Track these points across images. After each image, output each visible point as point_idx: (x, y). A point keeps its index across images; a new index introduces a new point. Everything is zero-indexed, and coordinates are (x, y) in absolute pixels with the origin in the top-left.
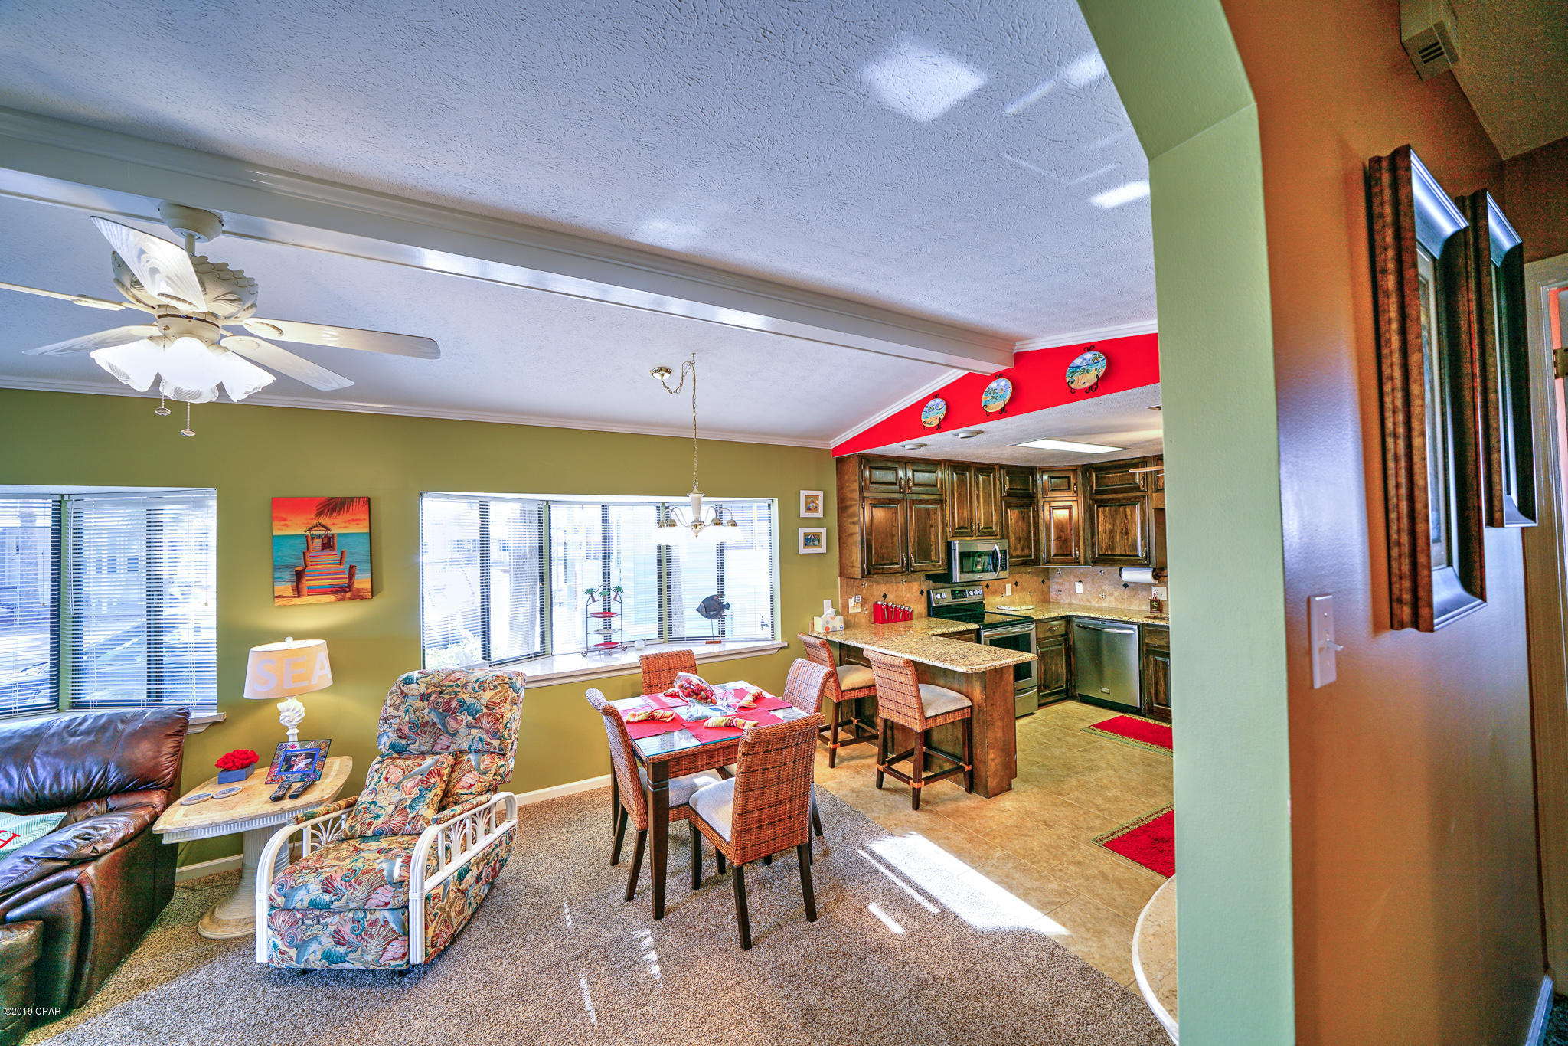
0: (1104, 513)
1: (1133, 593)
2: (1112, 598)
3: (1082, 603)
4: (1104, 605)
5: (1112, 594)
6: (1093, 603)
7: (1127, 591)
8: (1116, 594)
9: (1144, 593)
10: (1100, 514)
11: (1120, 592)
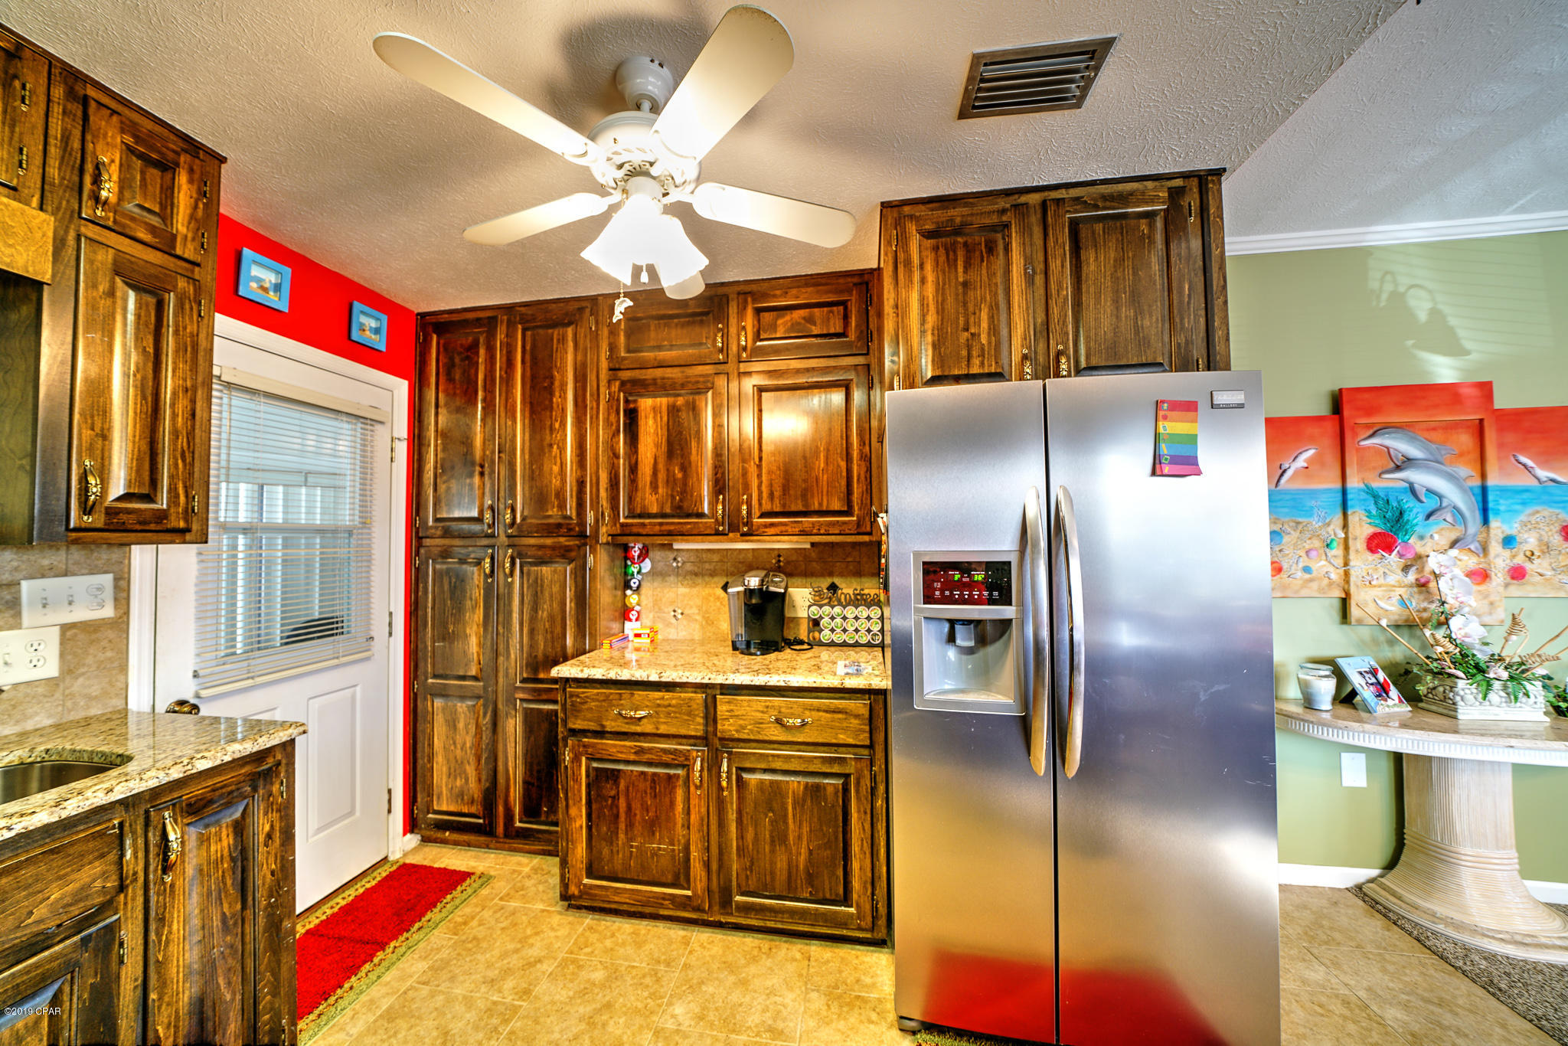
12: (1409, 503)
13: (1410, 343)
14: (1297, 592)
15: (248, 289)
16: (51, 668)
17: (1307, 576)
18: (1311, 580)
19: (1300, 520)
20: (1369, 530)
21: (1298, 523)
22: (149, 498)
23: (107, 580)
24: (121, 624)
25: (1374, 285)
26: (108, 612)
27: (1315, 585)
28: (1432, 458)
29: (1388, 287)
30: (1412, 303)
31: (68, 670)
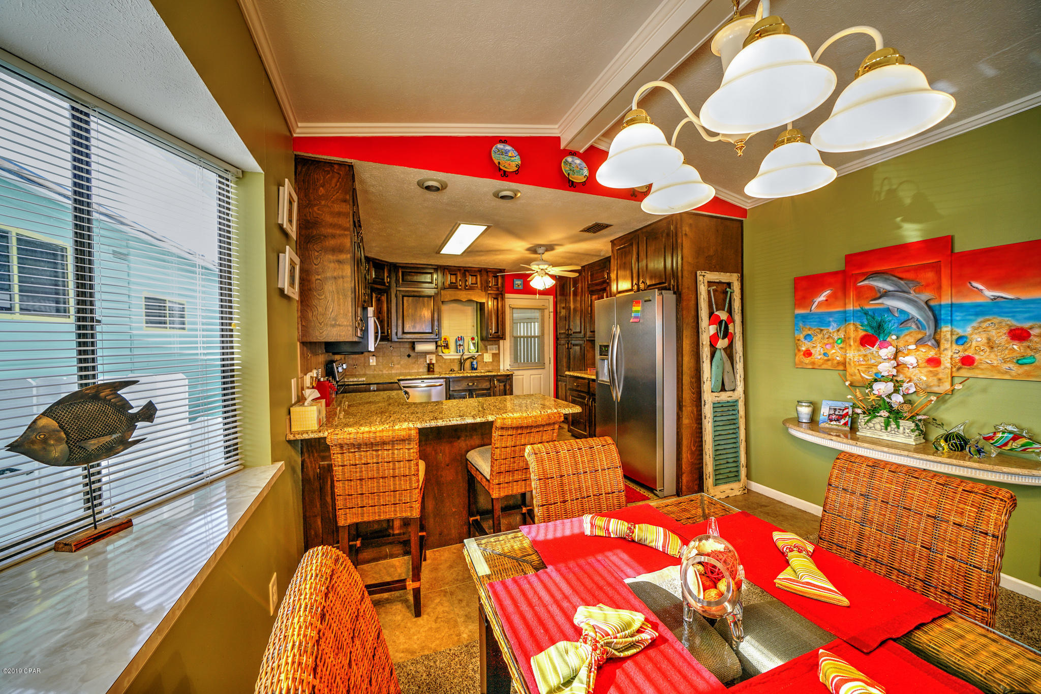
0: (408, 301)
1: (414, 361)
2: (399, 366)
3: (375, 372)
4: (393, 372)
5: (399, 363)
6: (385, 372)
7: (410, 360)
8: (402, 363)
9: (422, 360)
10: (405, 301)
11: (405, 360)
12: (887, 317)
13: (899, 219)
14: (820, 366)
15: (516, 287)
16: (491, 360)
17: (826, 358)
18: (828, 360)
19: (822, 328)
20: (862, 333)
21: (822, 330)
22: (497, 332)
23: (497, 346)
24: (499, 354)
25: (877, 189)
26: (497, 352)
27: (830, 363)
28: (900, 290)
29: (886, 188)
30: (901, 194)
31: (493, 361)
